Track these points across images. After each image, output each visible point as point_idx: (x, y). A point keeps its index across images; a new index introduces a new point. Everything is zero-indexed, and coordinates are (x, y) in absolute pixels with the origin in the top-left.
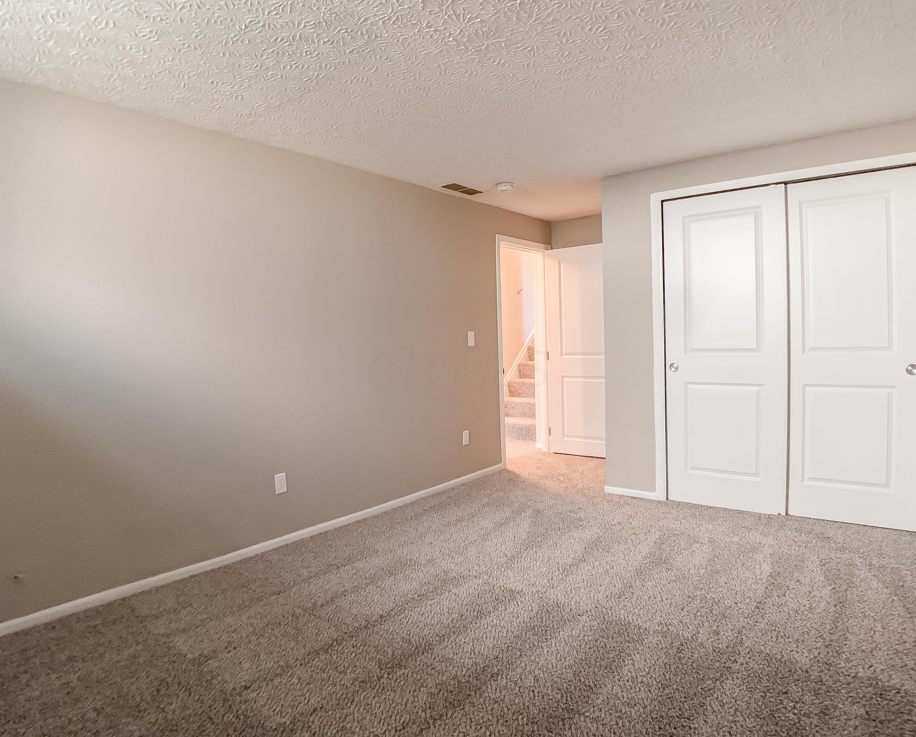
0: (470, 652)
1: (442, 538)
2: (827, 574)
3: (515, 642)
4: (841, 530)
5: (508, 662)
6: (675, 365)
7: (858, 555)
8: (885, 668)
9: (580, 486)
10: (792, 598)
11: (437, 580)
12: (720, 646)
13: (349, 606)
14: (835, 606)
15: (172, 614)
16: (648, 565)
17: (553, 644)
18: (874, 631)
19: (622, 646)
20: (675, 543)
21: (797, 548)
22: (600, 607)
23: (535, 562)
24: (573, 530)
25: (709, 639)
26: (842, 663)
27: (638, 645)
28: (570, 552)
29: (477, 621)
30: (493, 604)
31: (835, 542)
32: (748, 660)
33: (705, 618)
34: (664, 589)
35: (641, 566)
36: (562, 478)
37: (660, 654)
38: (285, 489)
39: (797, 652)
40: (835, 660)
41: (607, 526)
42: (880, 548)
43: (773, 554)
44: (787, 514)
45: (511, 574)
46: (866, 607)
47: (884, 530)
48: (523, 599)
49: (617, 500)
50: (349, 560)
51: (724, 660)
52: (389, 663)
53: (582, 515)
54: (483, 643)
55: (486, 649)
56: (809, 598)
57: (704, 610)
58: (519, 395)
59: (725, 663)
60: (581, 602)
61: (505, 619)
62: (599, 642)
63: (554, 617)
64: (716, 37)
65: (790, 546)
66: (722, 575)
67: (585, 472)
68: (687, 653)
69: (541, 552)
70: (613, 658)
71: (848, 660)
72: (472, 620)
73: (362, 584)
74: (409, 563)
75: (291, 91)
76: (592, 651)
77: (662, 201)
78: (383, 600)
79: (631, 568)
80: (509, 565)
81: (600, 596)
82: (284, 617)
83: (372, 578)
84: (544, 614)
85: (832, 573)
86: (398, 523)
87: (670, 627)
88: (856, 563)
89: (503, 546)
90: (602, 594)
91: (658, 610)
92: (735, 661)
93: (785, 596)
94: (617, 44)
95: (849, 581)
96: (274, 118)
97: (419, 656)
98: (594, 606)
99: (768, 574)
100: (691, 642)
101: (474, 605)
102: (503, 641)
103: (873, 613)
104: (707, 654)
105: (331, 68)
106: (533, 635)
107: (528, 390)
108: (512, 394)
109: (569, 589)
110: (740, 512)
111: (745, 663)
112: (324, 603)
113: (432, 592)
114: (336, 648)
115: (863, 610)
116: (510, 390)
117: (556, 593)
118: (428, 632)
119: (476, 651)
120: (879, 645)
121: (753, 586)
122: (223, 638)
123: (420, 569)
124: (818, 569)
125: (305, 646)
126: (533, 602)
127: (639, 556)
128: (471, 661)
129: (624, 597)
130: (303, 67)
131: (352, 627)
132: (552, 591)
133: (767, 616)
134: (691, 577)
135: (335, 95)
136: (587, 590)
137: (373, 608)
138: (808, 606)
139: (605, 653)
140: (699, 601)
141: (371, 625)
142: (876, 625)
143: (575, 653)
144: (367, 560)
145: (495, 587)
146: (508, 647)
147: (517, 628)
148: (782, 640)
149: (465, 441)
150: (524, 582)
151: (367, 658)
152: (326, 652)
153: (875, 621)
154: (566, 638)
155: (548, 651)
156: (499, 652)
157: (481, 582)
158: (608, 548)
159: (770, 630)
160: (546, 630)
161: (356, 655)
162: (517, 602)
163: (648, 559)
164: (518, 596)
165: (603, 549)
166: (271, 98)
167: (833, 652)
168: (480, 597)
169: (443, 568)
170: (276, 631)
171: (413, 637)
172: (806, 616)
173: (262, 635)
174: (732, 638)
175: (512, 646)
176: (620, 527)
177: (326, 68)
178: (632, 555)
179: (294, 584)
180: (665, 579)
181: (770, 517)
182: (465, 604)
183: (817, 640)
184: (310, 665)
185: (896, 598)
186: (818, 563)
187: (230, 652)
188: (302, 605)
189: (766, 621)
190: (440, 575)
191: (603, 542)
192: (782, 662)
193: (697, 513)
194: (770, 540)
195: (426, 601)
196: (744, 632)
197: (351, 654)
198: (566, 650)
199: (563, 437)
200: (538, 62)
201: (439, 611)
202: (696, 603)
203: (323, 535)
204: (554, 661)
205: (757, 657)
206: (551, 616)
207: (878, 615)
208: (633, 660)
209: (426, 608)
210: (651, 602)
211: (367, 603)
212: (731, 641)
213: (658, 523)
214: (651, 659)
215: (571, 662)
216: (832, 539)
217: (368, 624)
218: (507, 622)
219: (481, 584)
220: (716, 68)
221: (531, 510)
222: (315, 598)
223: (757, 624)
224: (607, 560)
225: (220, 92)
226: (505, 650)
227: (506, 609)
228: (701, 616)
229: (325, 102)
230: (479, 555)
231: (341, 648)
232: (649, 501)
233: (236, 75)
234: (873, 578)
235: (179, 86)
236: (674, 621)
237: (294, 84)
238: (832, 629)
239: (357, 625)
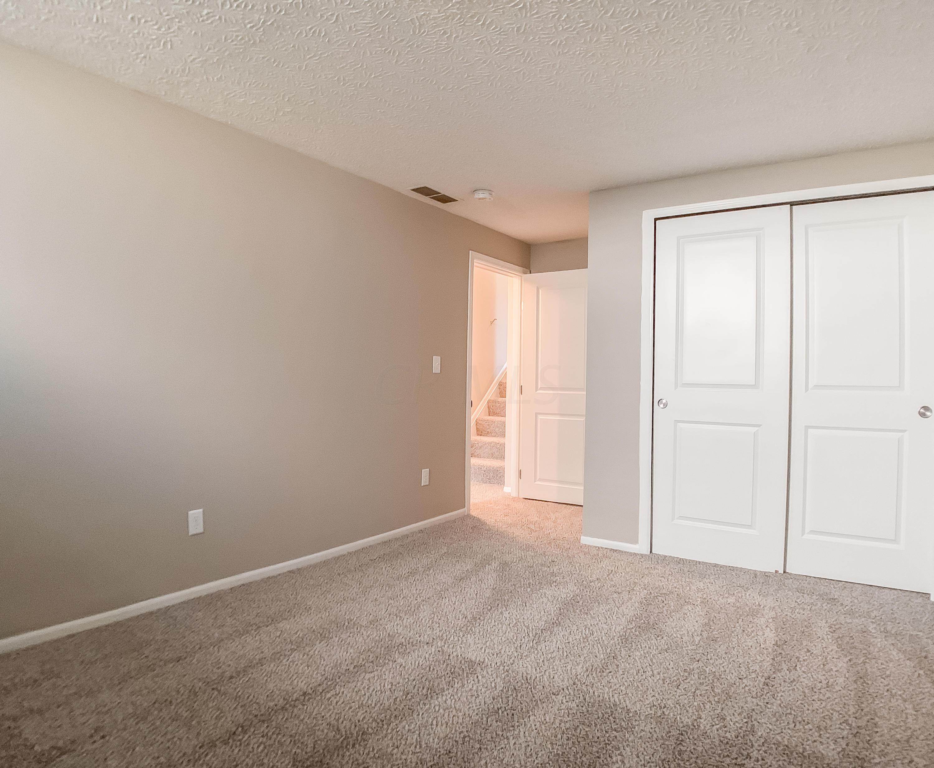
0: (415, 744)
1: (390, 594)
2: (840, 642)
3: (473, 731)
4: (845, 590)
5: (463, 758)
6: (664, 401)
7: (870, 620)
8: (928, 763)
9: (553, 536)
10: (804, 672)
11: (380, 646)
12: (728, 735)
13: (265, 678)
14: (855, 682)
15: (29, 688)
16: (633, 630)
17: (522, 733)
18: (906, 714)
19: (607, 735)
20: (664, 604)
21: (801, 611)
22: (579, 683)
23: (500, 626)
24: (545, 587)
25: (713, 726)
26: (876, 756)
27: (627, 735)
28: (542, 613)
29: (426, 702)
30: (447, 679)
31: (842, 604)
32: (764, 754)
33: (706, 698)
34: (654, 661)
35: (625, 632)
36: (532, 527)
37: (655, 747)
38: (200, 529)
39: (821, 742)
40: (867, 754)
41: (584, 582)
42: (892, 612)
43: (776, 618)
44: (784, 572)
45: (471, 641)
46: (891, 683)
47: (893, 591)
48: (485, 673)
49: (595, 552)
50: (273, 620)
51: (734, 755)
52: (307, 759)
53: (555, 569)
54: (432, 732)
55: (436, 740)
56: (824, 673)
57: (703, 687)
58: (487, 434)
59: (736, 759)
60: (556, 676)
61: (461, 699)
62: (578, 731)
63: (522, 696)
64: (737, 9)
65: (793, 610)
66: (720, 643)
67: (559, 521)
68: (688, 746)
69: (507, 612)
70: (598, 752)
71: (883, 754)
72: (421, 700)
73: (286, 650)
74: (347, 624)
75: (232, 41)
76: (570, 742)
77: (656, 220)
78: (309, 672)
79: (615, 634)
80: (469, 628)
81: (579, 669)
82: (178, 692)
83: (299, 643)
84: (510, 693)
85: (845, 642)
86: (339, 574)
87: (665, 710)
88: (870, 629)
89: (463, 604)
90: (580, 666)
91: (649, 687)
92: (749, 756)
93: (796, 670)
94: (623, 9)
95: (865, 651)
96: (213, 79)
97: (348, 750)
98: (571, 682)
99: (773, 643)
100: (692, 729)
101: (424, 680)
102: (457, 728)
103: (900, 691)
104: (713, 746)
105: (280, 11)
106: (497, 721)
107: (497, 429)
108: (480, 432)
109: (541, 661)
110: (732, 569)
111: (760, 758)
112: (234, 675)
113: (372, 662)
114: (240, 737)
115: (888, 687)
116: (477, 429)
117: (525, 666)
118: (362, 716)
119: (423, 743)
120: (915, 733)
121: (758, 657)
122: (90, 722)
123: (359, 632)
124: (829, 637)
125: (199, 734)
126: (497, 677)
127: (623, 620)
128: (415, 757)
129: (608, 671)
130: (246, 6)
131: (265, 707)
132: (521, 662)
133: (779, 695)
134: (685, 645)
135: (287, 53)
136: (563, 661)
137: (296, 681)
138: (825, 682)
139: (587, 746)
140: (696, 676)
141: (290, 706)
142: (907, 706)
143: (549, 746)
144: (296, 618)
145: (451, 657)
146: (465, 737)
147: (476, 712)
148: (801, 727)
149: (425, 481)
150: (487, 651)
151: (280, 752)
152: (226, 743)
153: (905, 701)
154: (538, 724)
155: (515, 744)
156: (453, 745)
157: (433, 650)
158: (586, 609)
159: (785, 713)
160: (513, 715)
161: (265, 747)
162: (477, 677)
163: (633, 623)
164: (479, 669)
165: (581, 611)
166: (209, 49)
167: (863, 742)
168: (431, 669)
169: (388, 632)
170: (164, 713)
171: (342, 722)
172: (824, 695)
173: (144, 719)
174: (741, 725)
175: (469, 736)
176: (599, 584)
177: (275, 11)
178: (614, 618)
179: (200, 648)
180: (655, 648)
181: (766, 575)
182: (412, 678)
183: (842, 727)
184: (201, 762)
185: (921, 672)
186: (827, 629)
187: (95, 742)
188: (205, 676)
189: (779, 702)
190: (383, 640)
191: (581, 602)
192: (805, 757)
193: (686, 570)
194: (770, 602)
195: (364, 674)
196: (754, 717)
197: (258, 747)
198: (538, 742)
199: (535, 482)
200: (531, 26)
201: (379, 688)
202: (693, 678)
203: (246, 587)
204: (523, 757)
205: (774, 749)
206: (519, 695)
207: (906, 694)
208: (622, 756)
209: (363, 682)
210: (641, 678)
211: (288, 676)
212: (741, 728)
213: (642, 580)
214: (645, 753)
215: (544, 758)
216: (839, 601)
217: (286, 704)
218: (464, 703)
219: (433, 653)
220: (732, 53)
221: (497, 562)
222: (223, 666)
223: (769, 706)
224: (585, 623)
225: (143, 34)
226: (460, 742)
227: (463, 686)
228: (701, 695)
229: (274, 62)
230: (433, 615)
231: (246, 737)
232: (631, 554)
233: (162, 11)
234: (892, 648)
235: (91, 19)
236: (669, 702)
237: (236, 31)
238: (857, 712)
239: (272, 704)
